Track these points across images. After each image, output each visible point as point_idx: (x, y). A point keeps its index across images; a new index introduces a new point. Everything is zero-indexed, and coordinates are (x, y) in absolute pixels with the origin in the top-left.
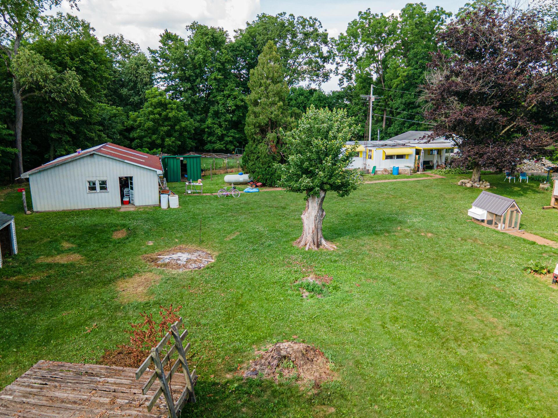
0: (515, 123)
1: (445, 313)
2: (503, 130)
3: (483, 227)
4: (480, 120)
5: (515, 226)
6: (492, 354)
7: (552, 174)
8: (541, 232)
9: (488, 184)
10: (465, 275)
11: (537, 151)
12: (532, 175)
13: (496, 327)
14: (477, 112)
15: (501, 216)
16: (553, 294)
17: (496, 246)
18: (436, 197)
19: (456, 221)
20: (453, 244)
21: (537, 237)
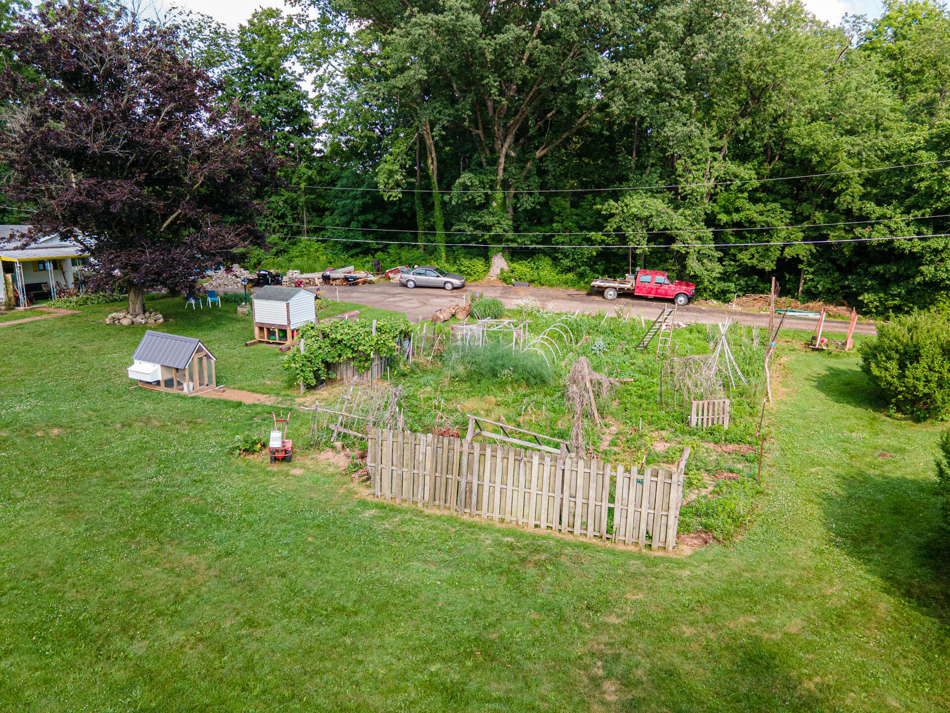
0: (179, 211)
1: (100, 584)
2: (163, 222)
3: (160, 393)
4: (119, 205)
5: (210, 382)
6: (192, 625)
7: (252, 290)
8: (248, 383)
9: (160, 316)
10: (135, 492)
11: (221, 256)
12: (226, 294)
13: (195, 572)
14: (110, 190)
15: (185, 369)
16: (274, 479)
17: (184, 422)
18: (62, 352)
19: (109, 392)
20: (107, 439)
21: (244, 392)
